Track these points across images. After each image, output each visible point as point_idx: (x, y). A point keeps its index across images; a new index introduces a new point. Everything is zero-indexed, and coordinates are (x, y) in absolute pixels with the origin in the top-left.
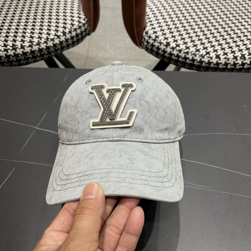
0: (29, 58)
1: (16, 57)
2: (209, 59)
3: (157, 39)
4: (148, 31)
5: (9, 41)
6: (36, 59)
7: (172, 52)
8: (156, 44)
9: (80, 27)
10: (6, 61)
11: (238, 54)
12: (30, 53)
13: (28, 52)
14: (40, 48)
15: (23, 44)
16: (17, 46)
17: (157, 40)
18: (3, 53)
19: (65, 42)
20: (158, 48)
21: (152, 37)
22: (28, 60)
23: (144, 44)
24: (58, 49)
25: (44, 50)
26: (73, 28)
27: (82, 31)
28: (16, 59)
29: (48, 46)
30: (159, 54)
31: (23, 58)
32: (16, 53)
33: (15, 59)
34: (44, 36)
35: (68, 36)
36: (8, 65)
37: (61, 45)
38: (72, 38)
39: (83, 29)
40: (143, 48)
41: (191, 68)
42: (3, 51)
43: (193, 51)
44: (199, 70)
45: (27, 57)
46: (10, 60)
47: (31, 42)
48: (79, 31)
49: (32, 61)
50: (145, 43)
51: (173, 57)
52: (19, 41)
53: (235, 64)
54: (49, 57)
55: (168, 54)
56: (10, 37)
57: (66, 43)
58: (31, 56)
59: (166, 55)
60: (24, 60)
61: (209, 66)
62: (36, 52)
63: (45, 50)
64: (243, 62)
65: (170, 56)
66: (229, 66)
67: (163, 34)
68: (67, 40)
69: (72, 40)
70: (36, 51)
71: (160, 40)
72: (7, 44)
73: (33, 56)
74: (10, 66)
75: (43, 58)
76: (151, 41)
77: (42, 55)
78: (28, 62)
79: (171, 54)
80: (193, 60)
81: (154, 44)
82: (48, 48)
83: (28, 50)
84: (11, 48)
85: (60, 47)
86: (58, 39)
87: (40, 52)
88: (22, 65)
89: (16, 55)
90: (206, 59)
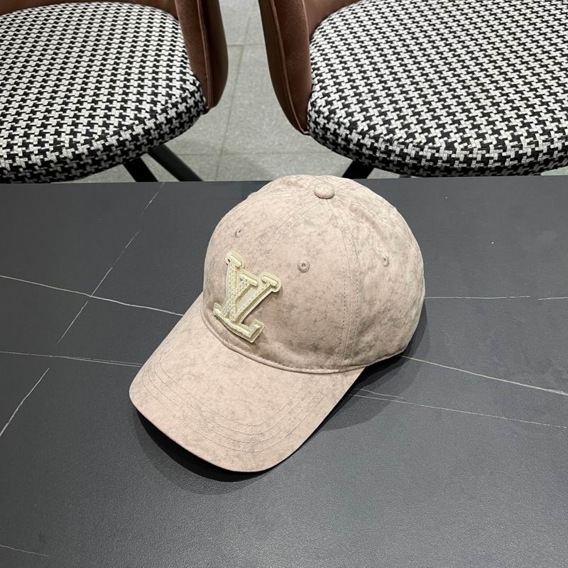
0: (88, 163)
1: (62, 165)
2: (434, 151)
3: (333, 115)
4: (315, 101)
5: (47, 135)
6: (100, 165)
7: (362, 141)
8: (332, 126)
9: (184, 100)
10: (44, 172)
11: (491, 139)
12: (86, 156)
13: (83, 154)
14: (107, 144)
15: (74, 139)
16: (62, 144)
17: (333, 118)
18: (38, 157)
19: (154, 130)
20: (335, 134)
21: (323, 113)
22: (85, 169)
23: (310, 128)
24: (143, 144)
25: (114, 148)
26: (169, 101)
27: (188, 106)
28: (62, 168)
29: (121, 139)
30: (340, 145)
31: (75, 165)
32: (61, 156)
33: (59, 169)
34: (114, 121)
35: (161, 118)
36: (49, 181)
37: (147, 136)
38: (169, 121)
39: (191, 102)
40: (309, 134)
41: (402, 171)
42: (36, 155)
43: (401, 137)
44: (417, 173)
45: (82, 163)
46: (51, 170)
47: (88, 133)
48: (182, 107)
49: (93, 170)
50: (312, 125)
51: (364, 150)
52: (67, 134)
53: (485, 160)
54: (124, 160)
55: (354, 145)
56: (49, 127)
57: (156, 132)
58: (90, 161)
59: (351, 146)
60: (76, 169)
61: (434, 166)
62: (99, 153)
63: (116, 147)
64: (500, 154)
65: (358, 149)
66: (474, 164)
67: (345, 106)
68: (158, 126)
69: (168, 126)
70: (99, 150)
71: (339, 118)
72: (43, 140)
73: (93, 160)
74: (52, 180)
75: (114, 163)
76: (322, 121)
77: (111, 158)
78: (85, 172)
79: (360, 145)
80: (403, 155)
81: (327, 126)
82: (121, 143)
83: (82, 149)
84: (51, 148)
85: (145, 141)
86: (142, 126)
87: (108, 152)
88: (72, 178)
89: (61, 161)
90: (427, 153)
